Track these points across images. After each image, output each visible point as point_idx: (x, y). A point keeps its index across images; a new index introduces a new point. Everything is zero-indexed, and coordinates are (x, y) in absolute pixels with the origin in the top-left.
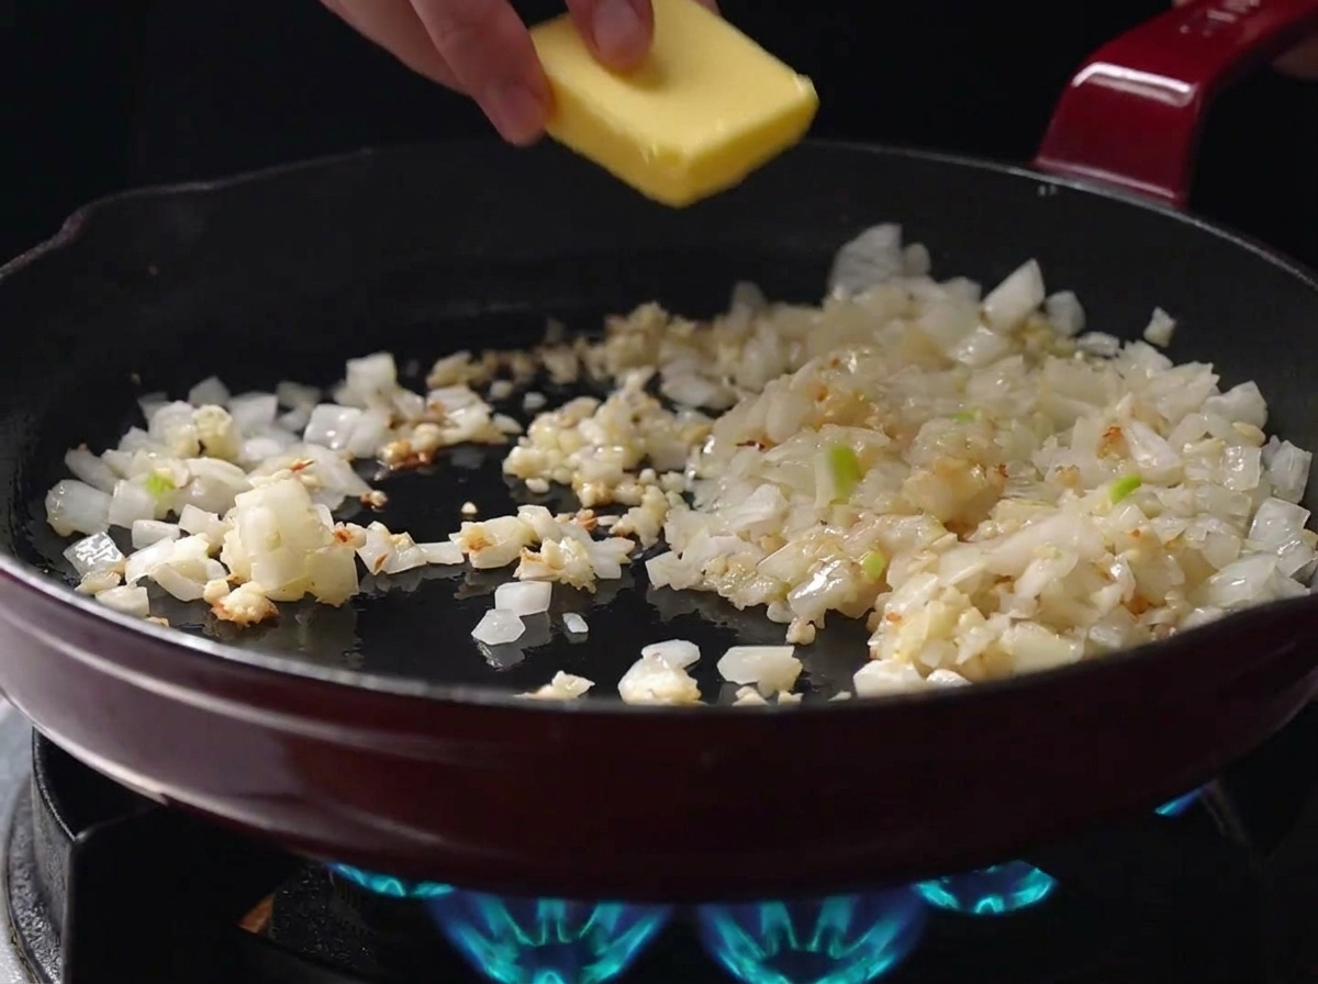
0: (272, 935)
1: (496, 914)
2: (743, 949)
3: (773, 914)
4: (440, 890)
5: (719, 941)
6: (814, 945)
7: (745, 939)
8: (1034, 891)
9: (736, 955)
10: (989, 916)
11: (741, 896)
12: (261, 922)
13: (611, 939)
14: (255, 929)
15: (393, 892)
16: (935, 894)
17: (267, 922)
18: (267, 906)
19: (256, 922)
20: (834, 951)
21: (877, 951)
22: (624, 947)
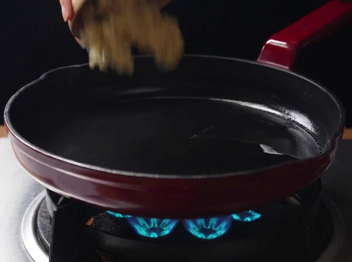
0: (93, 226)
1: (141, 221)
2: (194, 229)
3: (201, 221)
4: (129, 216)
5: (189, 227)
6: (209, 227)
7: (195, 226)
8: (257, 216)
9: (193, 230)
10: (247, 222)
11: (194, 217)
12: (91, 223)
13: (166, 226)
14: (89, 224)
15: (119, 216)
16: (235, 217)
17: (92, 223)
18: (92, 219)
19: (90, 223)
20: (214, 229)
21: (223, 229)
22: (169, 228)
